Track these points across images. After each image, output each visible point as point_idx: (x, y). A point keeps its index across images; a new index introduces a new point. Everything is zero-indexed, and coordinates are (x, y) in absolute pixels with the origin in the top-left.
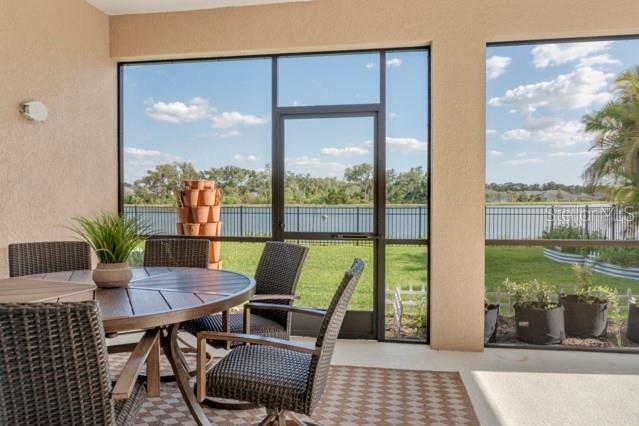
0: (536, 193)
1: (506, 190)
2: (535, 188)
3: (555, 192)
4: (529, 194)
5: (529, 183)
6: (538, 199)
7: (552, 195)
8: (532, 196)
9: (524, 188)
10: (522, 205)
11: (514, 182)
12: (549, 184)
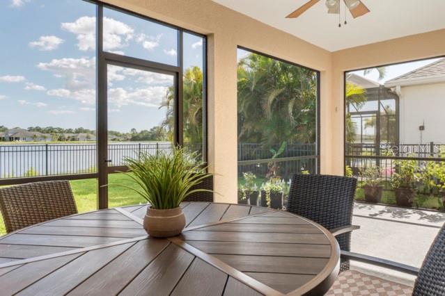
0: (71, 135)
1: (48, 132)
2: (69, 131)
3: (85, 135)
4: (66, 135)
5: (65, 128)
6: (73, 140)
7: (83, 137)
8: (69, 137)
9: (61, 131)
10: (62, 143)
11: (54, 127)
12: (79, 129)
